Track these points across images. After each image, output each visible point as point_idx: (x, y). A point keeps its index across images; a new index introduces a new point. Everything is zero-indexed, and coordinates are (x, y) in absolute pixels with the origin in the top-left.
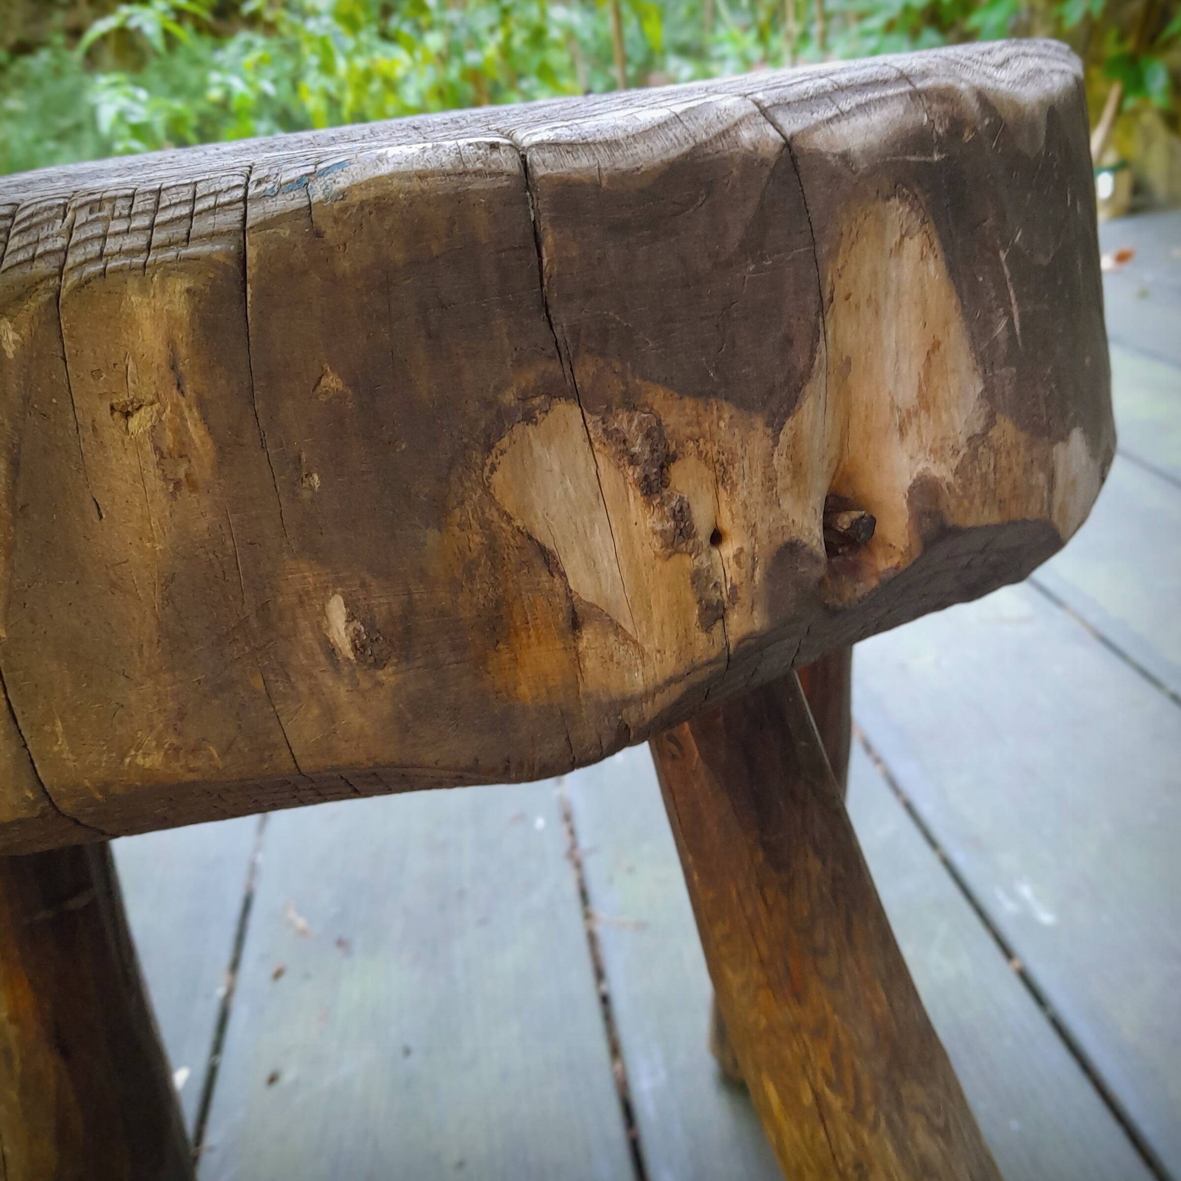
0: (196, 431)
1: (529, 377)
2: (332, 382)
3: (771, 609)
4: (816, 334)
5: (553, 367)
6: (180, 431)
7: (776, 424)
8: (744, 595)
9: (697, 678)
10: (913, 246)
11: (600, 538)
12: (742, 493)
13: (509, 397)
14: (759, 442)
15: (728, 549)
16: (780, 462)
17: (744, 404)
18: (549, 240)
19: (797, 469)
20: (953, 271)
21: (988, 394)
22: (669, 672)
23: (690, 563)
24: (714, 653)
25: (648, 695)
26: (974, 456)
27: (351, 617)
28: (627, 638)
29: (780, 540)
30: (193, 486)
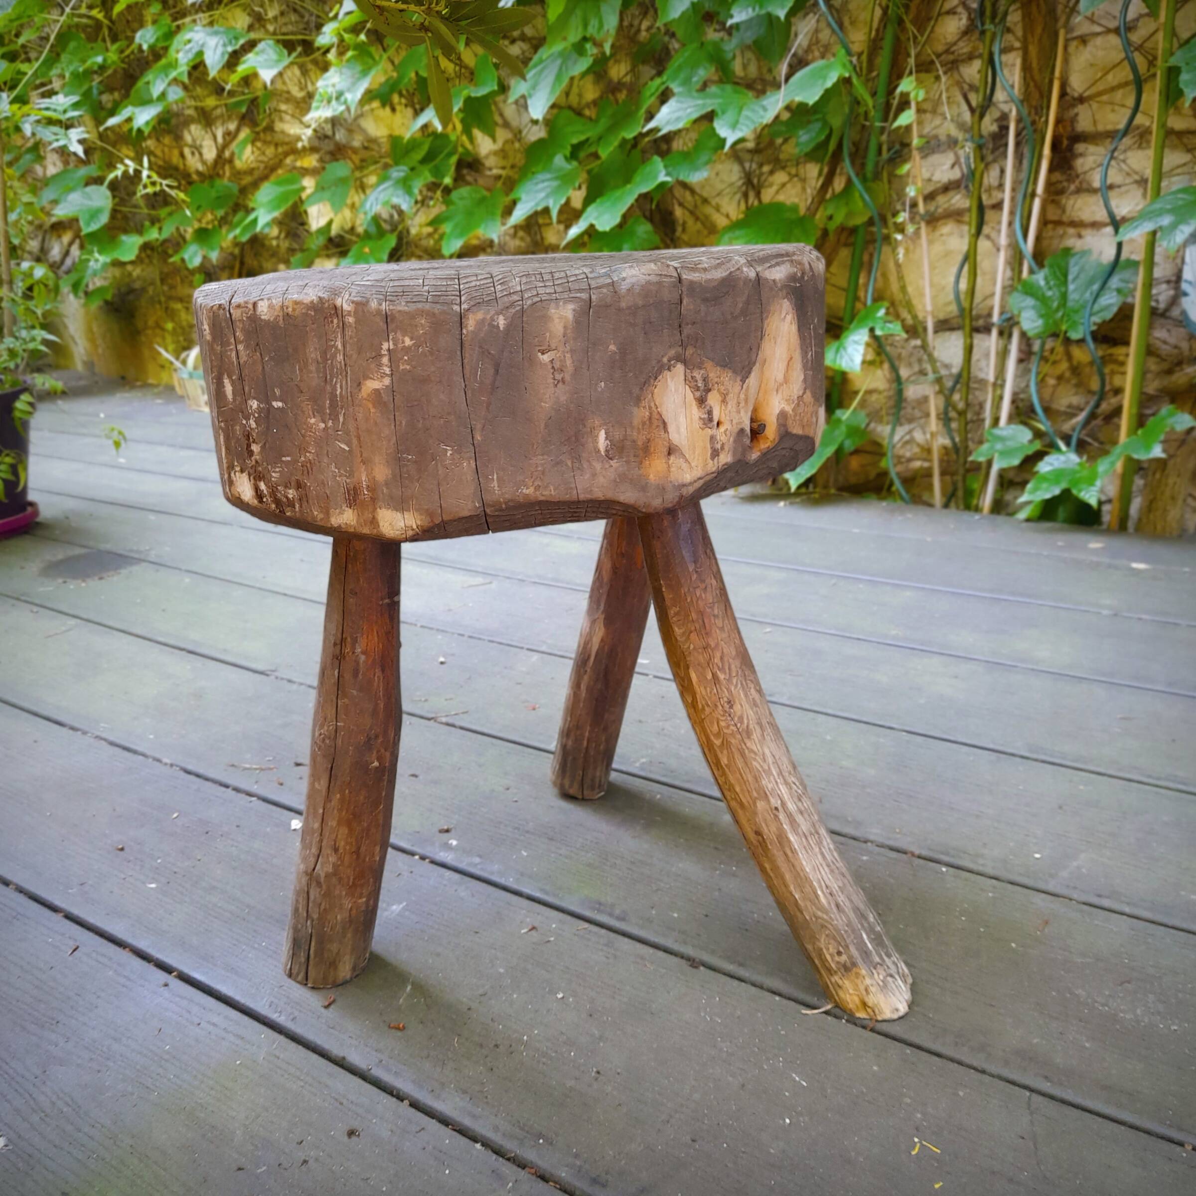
0: (569, 362)
1: (672, 353)
2: (612, 347)
3: (734, 455)
4: (759, 348)
5: (680, 349)
6: (563, 361)
7: (743, 381)
8: (726, 448)
9: (708, 478)
10: (789, 317)
11: (682, 419)
12: (729, 406)
13: (665, 360)
14: (737, 388)
15: (722, 429)
16: (742, 396)
17: (735, 372)
18: (685, 302)
19: (746, 401)
20: (799, 330)
21: (805, 380)
22: (699, 475)
23: (709, 432)
24: (714, 469)
25: (691, 484)
26: (798, 405)
27: (606, 438)
28: (687, 460)
29: (740, 427)
30: (563, 381)
